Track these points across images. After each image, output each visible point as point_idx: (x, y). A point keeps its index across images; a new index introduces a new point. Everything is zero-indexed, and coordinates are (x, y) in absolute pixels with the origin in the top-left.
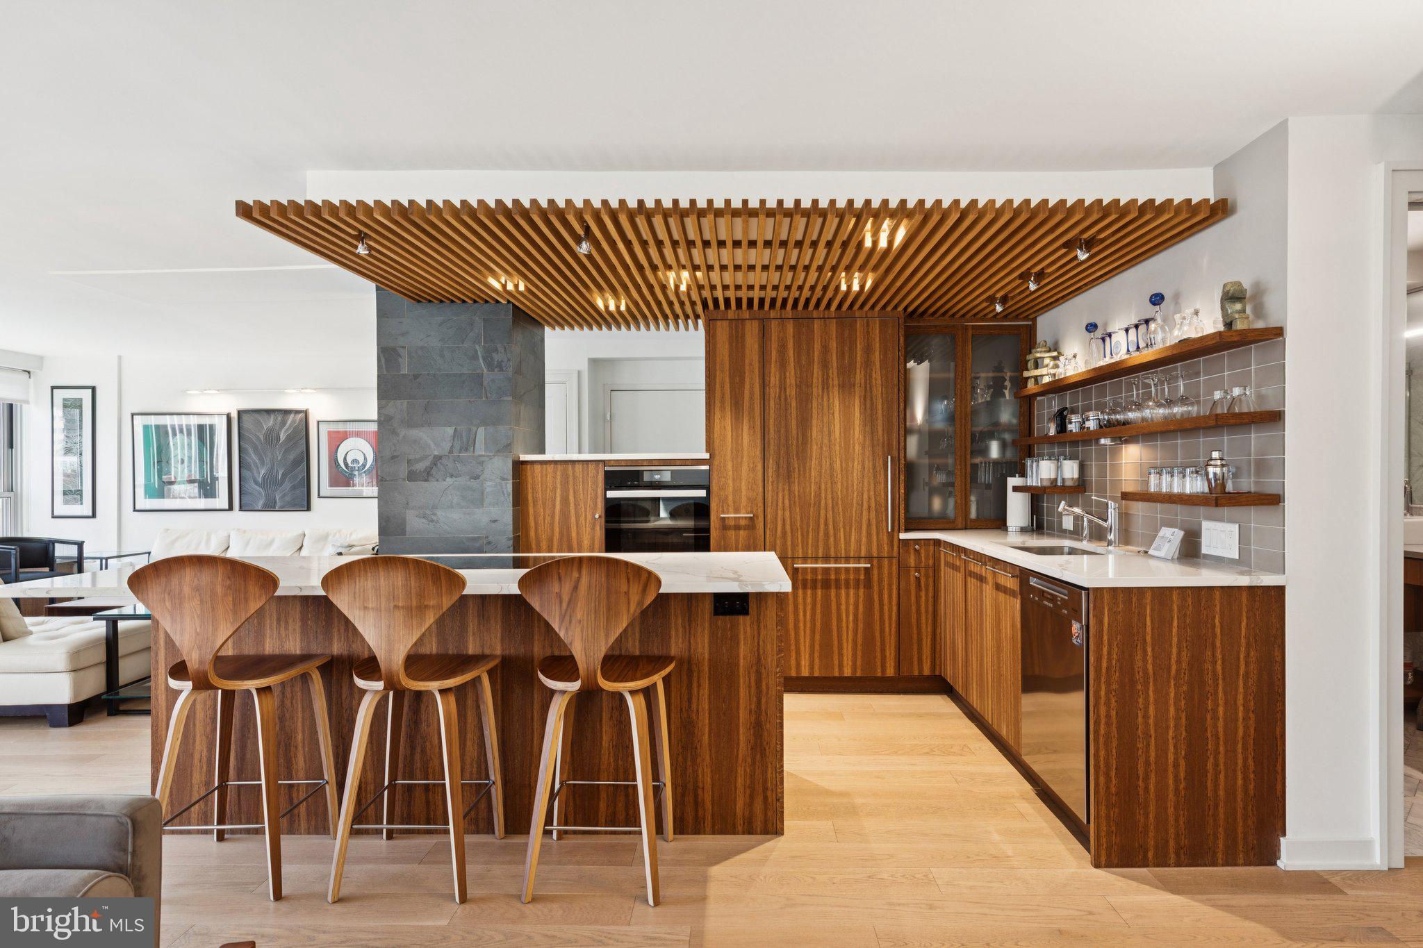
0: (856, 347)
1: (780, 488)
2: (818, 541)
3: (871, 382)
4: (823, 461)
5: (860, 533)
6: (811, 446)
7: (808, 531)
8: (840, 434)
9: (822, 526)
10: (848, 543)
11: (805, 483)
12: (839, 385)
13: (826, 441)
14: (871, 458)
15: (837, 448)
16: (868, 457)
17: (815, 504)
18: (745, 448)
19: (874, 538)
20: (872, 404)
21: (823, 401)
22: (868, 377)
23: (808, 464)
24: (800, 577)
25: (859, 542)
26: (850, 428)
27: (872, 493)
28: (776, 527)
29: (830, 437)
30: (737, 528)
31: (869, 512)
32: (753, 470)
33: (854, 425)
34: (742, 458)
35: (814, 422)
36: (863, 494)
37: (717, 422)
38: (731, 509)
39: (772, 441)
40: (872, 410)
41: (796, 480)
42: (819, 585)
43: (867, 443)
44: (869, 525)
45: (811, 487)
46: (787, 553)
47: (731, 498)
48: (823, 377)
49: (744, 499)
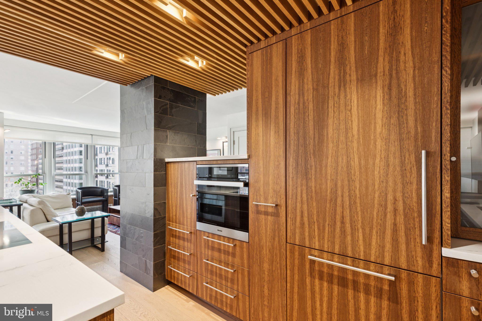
0: (379, 33)
1: (299, 183)
2: (334, 237)
3: (398, 66)
4: (340, 159)
5: (384, 238)
6: (328, 144)
7: (324, 226)
8: (358, 130)
9: (338, 224)
10: (368, 245)
11: (321, 180)
12: (357, 79)
13: (342, 138)
14: (398, 154)
15: (355, 144)
16: (394, 154)
17: (331, 200)
18: (272, 150)
19: (403, 247)
20: (400, 91)
21: (339, 99)
22: (394, 62)
23: (324, 162)
24: (317, 268)
25: (382, 247)
26: (370, 123)
27: (399, 195)
28: (296, 218)
29: (347, 133)
30: (266, 213)
31: (395, 215)
32: (278, 166)
33: (375, 119)
34: (270, 157)
35: (330, 121)
36: (386, 194)
37: (253, 130)
38: (262, 199)
39: (292, 142)
40: (399, 99)
41: (313, 177)
42: (335, 281)
43: (393, 137)
44: (395, 231)
45: (327, 184)
46: (304, 243)
47: (262, 189)
48: (340, 75)
49: (271, 191)
